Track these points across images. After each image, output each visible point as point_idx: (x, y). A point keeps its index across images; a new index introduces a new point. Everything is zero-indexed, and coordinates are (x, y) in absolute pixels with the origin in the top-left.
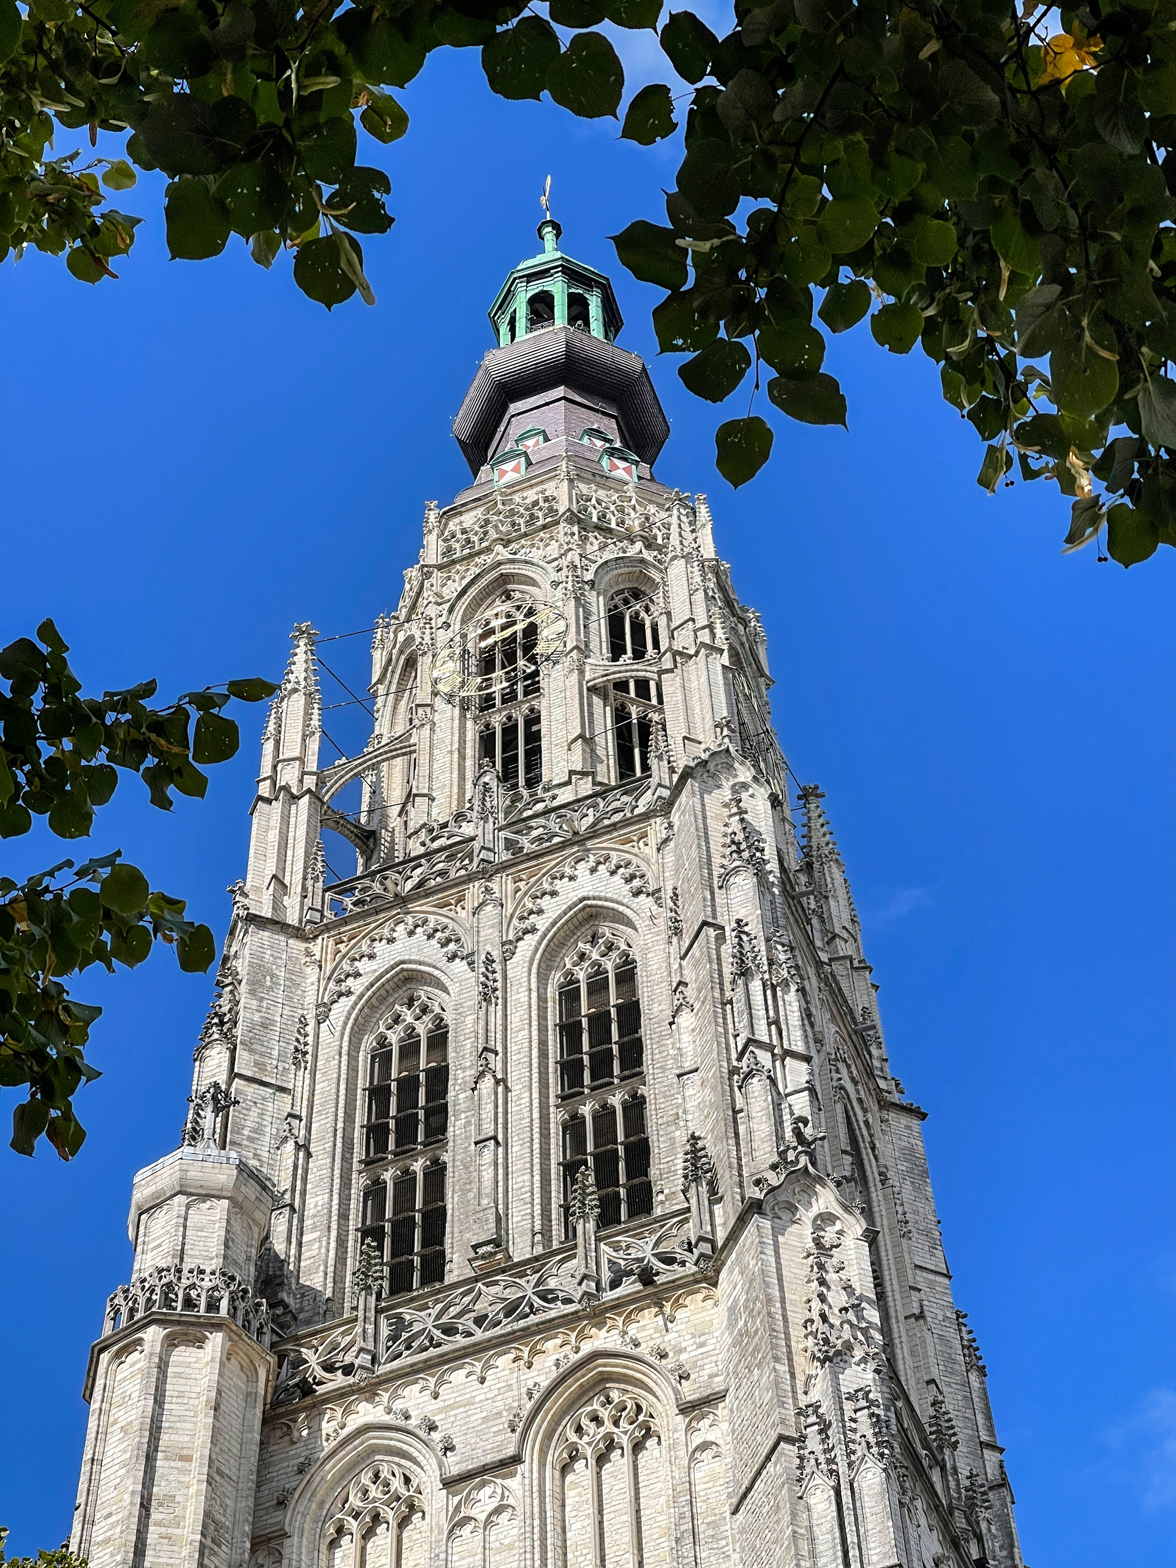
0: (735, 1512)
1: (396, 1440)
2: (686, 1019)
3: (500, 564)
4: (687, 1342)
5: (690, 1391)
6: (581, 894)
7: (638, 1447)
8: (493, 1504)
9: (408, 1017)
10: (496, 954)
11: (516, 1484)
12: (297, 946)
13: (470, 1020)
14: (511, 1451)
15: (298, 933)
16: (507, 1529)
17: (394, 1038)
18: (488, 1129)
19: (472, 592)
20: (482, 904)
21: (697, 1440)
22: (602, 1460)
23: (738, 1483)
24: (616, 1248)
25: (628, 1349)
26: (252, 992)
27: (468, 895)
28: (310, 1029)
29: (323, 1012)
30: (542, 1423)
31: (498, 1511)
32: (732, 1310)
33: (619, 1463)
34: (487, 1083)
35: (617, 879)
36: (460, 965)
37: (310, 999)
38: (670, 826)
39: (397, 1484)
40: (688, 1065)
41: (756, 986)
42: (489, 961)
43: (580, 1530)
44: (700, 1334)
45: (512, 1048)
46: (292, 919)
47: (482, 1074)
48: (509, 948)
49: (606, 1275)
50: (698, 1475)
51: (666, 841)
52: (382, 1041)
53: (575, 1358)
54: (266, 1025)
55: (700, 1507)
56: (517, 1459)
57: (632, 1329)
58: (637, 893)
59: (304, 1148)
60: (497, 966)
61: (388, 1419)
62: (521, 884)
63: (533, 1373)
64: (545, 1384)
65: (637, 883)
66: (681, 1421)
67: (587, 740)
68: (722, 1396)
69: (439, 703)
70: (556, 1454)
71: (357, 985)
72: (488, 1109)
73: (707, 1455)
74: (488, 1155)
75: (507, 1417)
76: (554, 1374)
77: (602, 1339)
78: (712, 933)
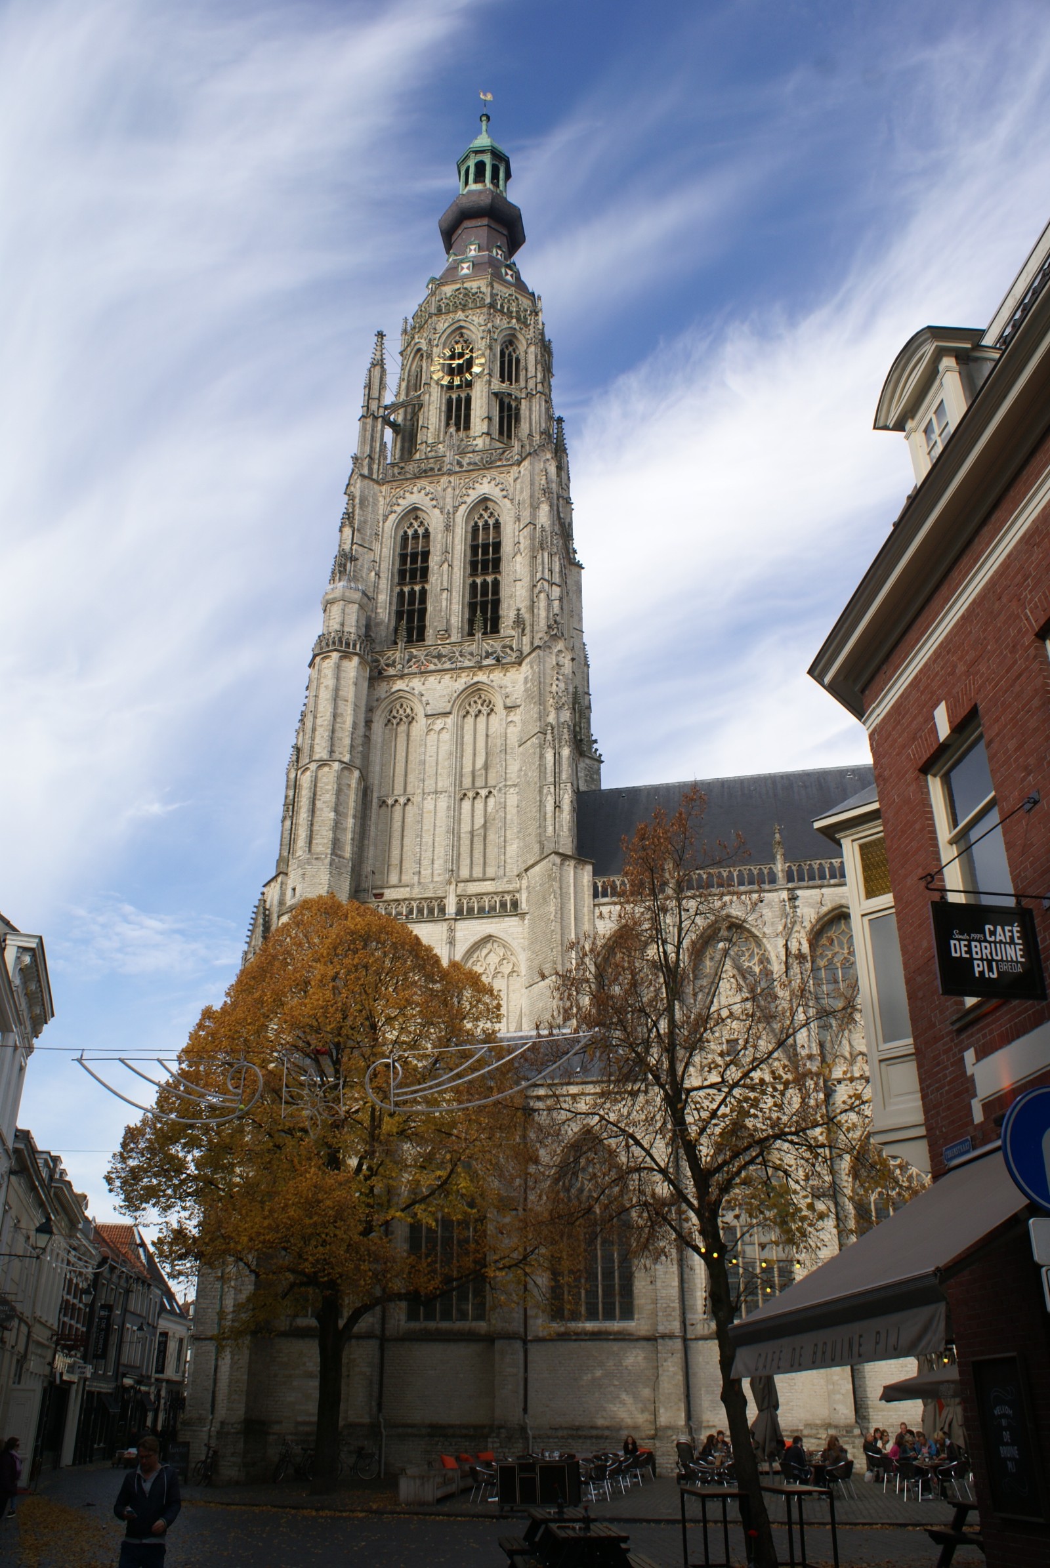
0: (520, 746)
1: (409, 696)
2: (518, 558)
3: (459, 321)
4: (509, 685)
5: (509, 703)
6: (484, 492)
7: (489, 714)
8: (442, 726)
9: (416, 525)
10: (451, 511)
11: (449, 721)
12: (376, 486)
13: (440, 536)
14: (448, 710)
15: (377, 482)
16: (445, 736)
17: (410, 532)
18: (445, 585)
19: (449, 331)
20: (447, 487)
21: (510, 719)
22: (476, 716)
23: (521, 738)
24: (488, 644)
25: (489, 683)
26: (361, 508)
27: (442, 481)
28: (381, 524)
29: (386, 518)
30: (459, 702)
31: (443, 728)
32: (526, 678)
33: (482, 719)
34: (446, 566)
35: (497, 489)
36: (437, 511)
37: (381, 512)
38: (520, 472)
39: (408, 711)
40: (518, 578)
41: (546, 555)
42: (449, 513)
43: (468, 738)
44: (514, 682)
45: (455, 552)
46: (375, 477)
47: (444, 562)
48: (456, 509)
49: (484, 654)
50: (508, 731)
51: (517, 478)
52: (405, 532)
53: (472, 682)
54: (365, 522)
55: (508, 742)
56: (450, 713)
57: (491, 676)
58: (505, 497)
59: (377, 574)
60: (451, 516)
61: (407, 689)
62: (462, 481)
63: (457, 684)
64: (461, 688)
65: (504, 493)
66: (504, 712)
67: (489, 419)
68: (519, 706)
69: (433, 384)
70: (463, 712)
71: (398, 509)
72: (445, 577)
73: (512, 725)
74: (445, 594)
75: (447, 698)
76: (464, 686)
77: (481, 677)
78: (532, 527)
